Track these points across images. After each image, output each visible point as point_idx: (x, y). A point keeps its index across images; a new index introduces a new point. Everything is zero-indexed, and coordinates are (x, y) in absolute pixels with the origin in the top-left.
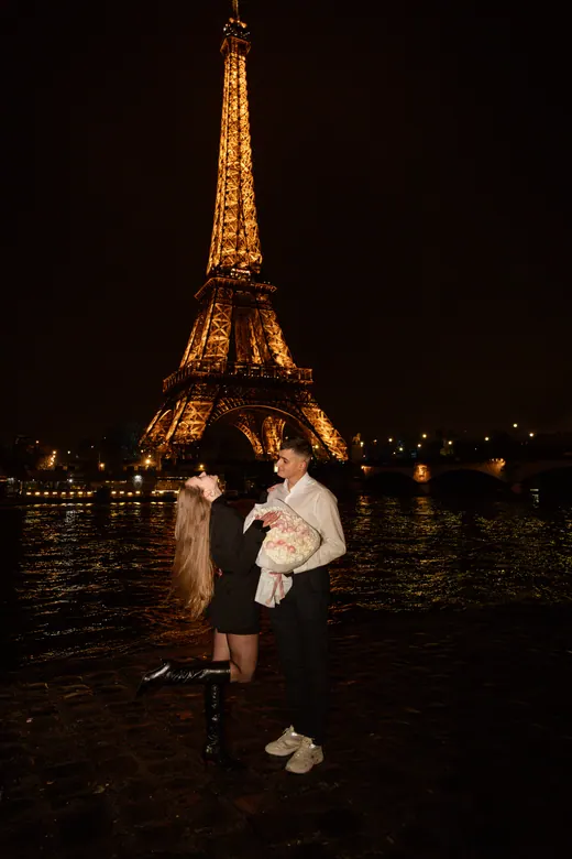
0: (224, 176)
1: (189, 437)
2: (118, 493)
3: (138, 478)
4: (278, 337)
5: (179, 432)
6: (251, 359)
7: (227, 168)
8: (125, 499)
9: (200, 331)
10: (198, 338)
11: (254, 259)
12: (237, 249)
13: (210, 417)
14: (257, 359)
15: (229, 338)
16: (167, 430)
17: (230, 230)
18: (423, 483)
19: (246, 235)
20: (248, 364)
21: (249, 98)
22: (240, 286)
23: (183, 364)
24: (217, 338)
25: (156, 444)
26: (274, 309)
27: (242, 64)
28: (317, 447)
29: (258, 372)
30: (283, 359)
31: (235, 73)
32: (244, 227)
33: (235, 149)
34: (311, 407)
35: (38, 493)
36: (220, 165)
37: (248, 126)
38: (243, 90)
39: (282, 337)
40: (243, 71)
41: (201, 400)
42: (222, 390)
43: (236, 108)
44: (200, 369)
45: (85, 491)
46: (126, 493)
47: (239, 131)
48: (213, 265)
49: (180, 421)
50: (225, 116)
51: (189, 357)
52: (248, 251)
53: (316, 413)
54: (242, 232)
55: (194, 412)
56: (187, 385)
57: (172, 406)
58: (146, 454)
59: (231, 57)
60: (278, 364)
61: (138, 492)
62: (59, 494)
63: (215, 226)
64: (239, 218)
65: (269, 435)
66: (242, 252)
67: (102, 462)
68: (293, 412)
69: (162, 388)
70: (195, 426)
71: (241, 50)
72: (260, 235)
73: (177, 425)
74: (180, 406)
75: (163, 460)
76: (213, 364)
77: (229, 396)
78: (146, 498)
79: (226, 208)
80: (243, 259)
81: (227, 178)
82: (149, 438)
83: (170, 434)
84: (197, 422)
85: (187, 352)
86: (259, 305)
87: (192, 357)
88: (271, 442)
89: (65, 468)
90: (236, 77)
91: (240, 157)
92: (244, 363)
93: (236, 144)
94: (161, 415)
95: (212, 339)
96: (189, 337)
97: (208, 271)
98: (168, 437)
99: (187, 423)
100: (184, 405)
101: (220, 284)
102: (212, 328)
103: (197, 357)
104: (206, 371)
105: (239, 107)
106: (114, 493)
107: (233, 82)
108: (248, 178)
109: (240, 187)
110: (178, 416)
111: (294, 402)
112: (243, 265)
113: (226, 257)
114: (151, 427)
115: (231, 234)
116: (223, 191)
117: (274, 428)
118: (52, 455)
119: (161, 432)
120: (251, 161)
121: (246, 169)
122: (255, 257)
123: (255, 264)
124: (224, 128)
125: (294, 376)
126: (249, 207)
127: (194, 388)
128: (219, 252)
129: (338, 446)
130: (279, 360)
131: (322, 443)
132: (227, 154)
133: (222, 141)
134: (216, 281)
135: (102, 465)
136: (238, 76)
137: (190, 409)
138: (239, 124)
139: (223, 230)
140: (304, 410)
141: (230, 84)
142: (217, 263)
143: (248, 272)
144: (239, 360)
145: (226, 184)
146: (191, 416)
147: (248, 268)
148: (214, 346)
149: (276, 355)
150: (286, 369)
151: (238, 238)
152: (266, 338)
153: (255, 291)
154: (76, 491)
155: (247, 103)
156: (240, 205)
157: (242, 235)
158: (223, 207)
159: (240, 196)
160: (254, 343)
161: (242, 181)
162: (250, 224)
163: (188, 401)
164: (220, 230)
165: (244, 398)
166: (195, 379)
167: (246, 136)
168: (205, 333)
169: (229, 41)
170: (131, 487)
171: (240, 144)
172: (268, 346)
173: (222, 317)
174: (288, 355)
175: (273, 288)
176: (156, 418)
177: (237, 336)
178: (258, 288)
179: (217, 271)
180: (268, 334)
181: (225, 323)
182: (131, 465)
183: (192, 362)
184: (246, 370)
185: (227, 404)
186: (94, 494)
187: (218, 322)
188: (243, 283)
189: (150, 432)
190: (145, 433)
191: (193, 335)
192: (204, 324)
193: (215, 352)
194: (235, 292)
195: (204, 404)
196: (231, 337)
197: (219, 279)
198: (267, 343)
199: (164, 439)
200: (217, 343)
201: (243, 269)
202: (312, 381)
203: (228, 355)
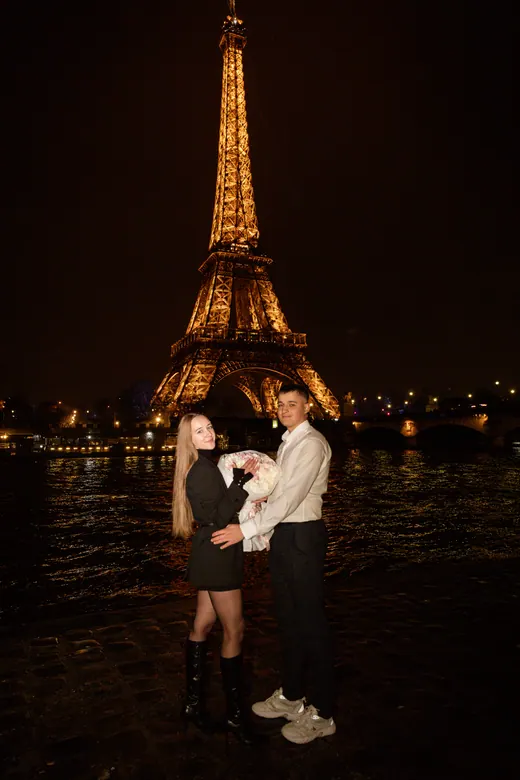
0: (224, 159)
1: (195, 397)
2: (132, 447)
3: (149, 434)
4: (275, 305)
5: (186, 393)
6: (250, 325)
7: (226, 153)
8: (137, 453)
9: (203, 301)
10: (202, 307)
11: (252, 234)
12: (236, 226)
13: (214, 378)
14: (255, 326)
15: (230, 306)
16: (175, 391)
17: (230, 209)
18: (410, 438)
19: (244, 213)
20: (247, 330)
21: (245, 88)
22: (242, 260)
23: (188, 331)
24: (219, 307)
25: (166, 403)
26: (270, 279)
27: (239, 57)
29: (257, 337)
30: (279, 324)
31: (233, 66)
32: (242, 206)
33: (234, 135)
34: (305, 369)
35: (60, 449)
36: (220, 150)
37: (245, 113)
38: (240, 81)
39: (278, 305)
40: (239, 63)
41: (206, 364)
42: (224, 354)
43: (234, 98)
44: (204, 335)
45: (103, 446)
46: (139, 448)
47: (237, 118)
48: (215, 241)
49: (186, 382)
50: (224, 106)
51: (194, 324)
52: (246, 227)
53: (309, 374)
54: (241, 210)
55: (199, 375)
56: (192, 350)
57: (179, 369)
58: (156, 412)
59: (229, 51)
60: (275, 330)
61: (149, 447)
62: (80, 449)
63: (216, 206)
64: (237, 197)
65: (267, 394)
66: (241, 228)
67: (117, 420)
68: (290, 374)
69: (170, 352)
70: (200, 387)
71: (238, 44)
72: (257, 212)
73: (184, 387)
74: (187, 369)
75: (172, 418)
76: (216, 330)
77: (230, 359)
78: (157, 453)
79: (226, 189)
80: (241, 234)
81: (227, 161)
82: (159, 399)
83: (178, 394)
84: (202, 384)
85: (192, 320)
86: (257, 276)
87: (197, 325)
88: (269, 401)
89: (85, 426)
90: (234, 69)
91: (238, 143)
92: (244, 329)
93: (234, 130)
94: (169, 377)
95: (214, 308)
96: (194, 307)
97: (210, 246)
98: (176, 397)
99: (193, 384)
100: (190, 368)
101: (221, 258)
102: (215, 297)
103: (201, 324)
104: (209, 337)
105: (237, 97)
106: (128, 448)
107: (231, 74)
108: (245, 160)
109: (239, 170)
110: (185, 378)
111: (290, 363)
112: (242, 240)
113: (226, 233)
114: (160, 388)
115: (231, 212)
116: (223, 173)
117: (272, 387)
118: (73, 414)
119: (170, 393)
120: (248, 145)
121: (244, 153)
122: (253, 233)
123: (253, 239)
124: (223, 116)
125: (289, 340)
126: (246, 187)
127: (199, 353)
128: (220, 229)
129: (330, 403)
130: (276, 326)
131: (317, 402)
132: (227, 140)
133: (221, 128)
134: (217, 255)
135: (117, 423)
136: (236, 69)
137: (196, 372)
138: (236, 111)
139: (224, 209)
140: (299, 371)
141: (228, 76)
142: (218, 239)
143: (246, 246)
144: (240, 326)
145: (226, 167)
146: (196, 378)
147: (247, 243)
148: (216, 314)
149: (273, 321)
150: (282, 334)
151: (237, 216)
152: (264, 306)
153: (254, 264)
154: (94, 446)
155: (243, 92)
156: (239, 185)
157: (240, 213)
158: (223, 188)
159: (238, 178)
160: (253, 311)
161: (240, 163)
162: (248, 202)
163: (193, 364)
164: (221, 209)
165: (245, 361)
166: (200, 344)
167: (243, 122)
168: (208, 302)
169: (227, 36)
170: (143, 442)
171: (238, 130)
172: (266, 314)
173: (224, 288)
174: (284, 321)
175: (269, 261)
176: (165, 380)
177: (237, 305)
178: (256, 261)
179: (219, 246)
180: (265, 302)
181: (226, 293)
182: (143, 423)
183: (197, 329)
184: (245, 335)
185: (228, 366)
186: (110, 449)
187: (220, 292)
188: (242, 256)
189: (160, 393)
190: (155, 394)
191: (197, 304)
192: (207, 294)
193: (218, 319)
194: (234, 264)
195: (208, 366)
196: (232, 306)
197: (220, 253)
198: (265, 310)
199: (172, 399)
200: (219, 311)
201: (242, 244)
202: (306, 345)
203: (229, 322)
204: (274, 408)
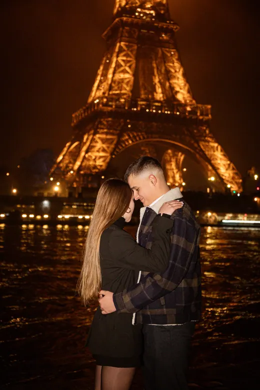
1: (95, 167)
2: (28, 216)
3: (46, 203)
4: (180, 75)
5: (85, 163)
6: (153, 95)
8: (34, 221)
9: (106, 69)
10: (105, 75)
13: (114, 149)
14: (159, 95)
15: (133, 75)
16: (75, 161)
20: (150, 101)
22: (148, 26)
23: (90, 100)
24: (122, 76)
26: (176, 47)
28: (212, 179)
29: (158, 108)
30: (183, 95)
34: (209, 142)
39: (184, 75)
41: (107, 134)
42: (126, 124)
44: (106, 105)
46: (35, 216)
48: (120, 5)
49: (87, 152)
51: (96, 93)
53: (213, 147)
55: (99, 145)
56: (94, 120)
57: (80, 139)
58: (55, 181)
60: (178, 101)
61: (46, 216)
67: (14, 188)
68: (191, 146)
69: (71, 121)
70: (100, 157)
73: (84, 157)
74: (87, 139)
75: (71, 188)
76: (118, 100)
77: (131, 130)
78: (53, 222)
82: (59, 168)
83: (78, 163)
84: (102, 154)
85: (95, 89)
86: (163, 44)
87: (100, 94)
88: (170, 173)
92: (146, 100)
94: (70, 146)
95: (117, 77)
96: (96, 75)
97: (115, 11)
98: (76, 167)
99: (93, 154)
100: (91, 137)
101: (126, 24)
102: (118, 65)
103: (104, 93)
104: (111, 106)
106: (24, 216)
110: (85, 148)
111: (193, 136)
112: (149, 6)
117: (173, 160)
119: (70, 163)
123: (160, 3)
125: (193, 112)
127: (101, 123)
129: (233, 178)
130: (180, 97)
131: (218, 175)
134: (122, 20)
135: (15, 191)
137: (97, 142)
140: (202, 144)
142: (123, 4)
143: (152, 12)
144: (143, 96)
146: (96, 149)
147: (152, 8)
148: (119, 83)
149: (177, 92)
150: (186, 105)
152: (168, 76)
153: (159, 31)
160: (156, 80)
163: (94, 134)
165: (146, 132)
166: (102, 113)
168: (111, 71)
170: (39, 211)
172: (170, 83)
173: (127, 55)
174: (189, 92)
175: (176, 28)
176: (65, 149)
177: (141, 74)
178: (162, 27)
179: (124, 11)
180: (170, 71)
181: (129, 61)
182: (41, 191)
183: (98, 98)
184: (149, 106)
185: (130, 138)
186: (6, 216)
187: (123, 61)
188: (148, 22)
189: (61, 161)
190: (55, 162)
191: (100, 72)
192: (111, 62)
193: (120, 88)
194: (140, 31)
195: (109, 137)
196: (135, 75)
197: (125, 19)
198: (169, 80)
199: (72, 169)
200: (122, 80)
201: (149, 9)
202: (210, 116)
203: (132, 91)
204: (175, 181)
